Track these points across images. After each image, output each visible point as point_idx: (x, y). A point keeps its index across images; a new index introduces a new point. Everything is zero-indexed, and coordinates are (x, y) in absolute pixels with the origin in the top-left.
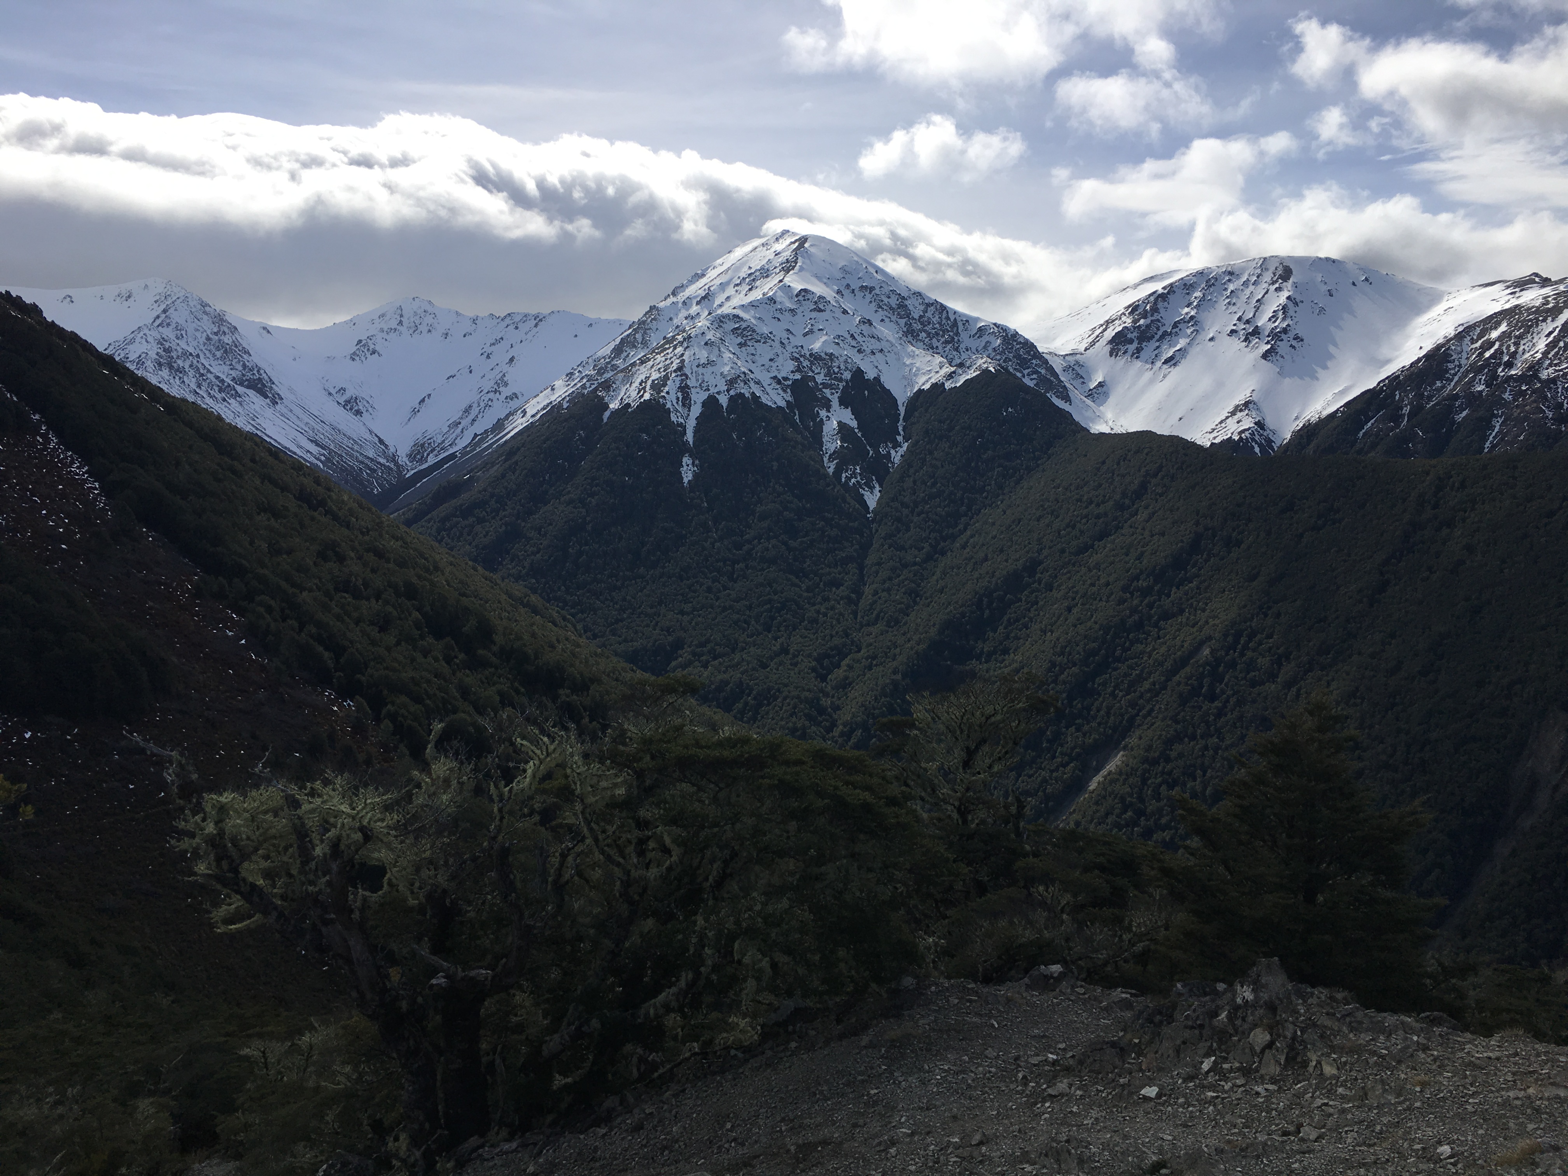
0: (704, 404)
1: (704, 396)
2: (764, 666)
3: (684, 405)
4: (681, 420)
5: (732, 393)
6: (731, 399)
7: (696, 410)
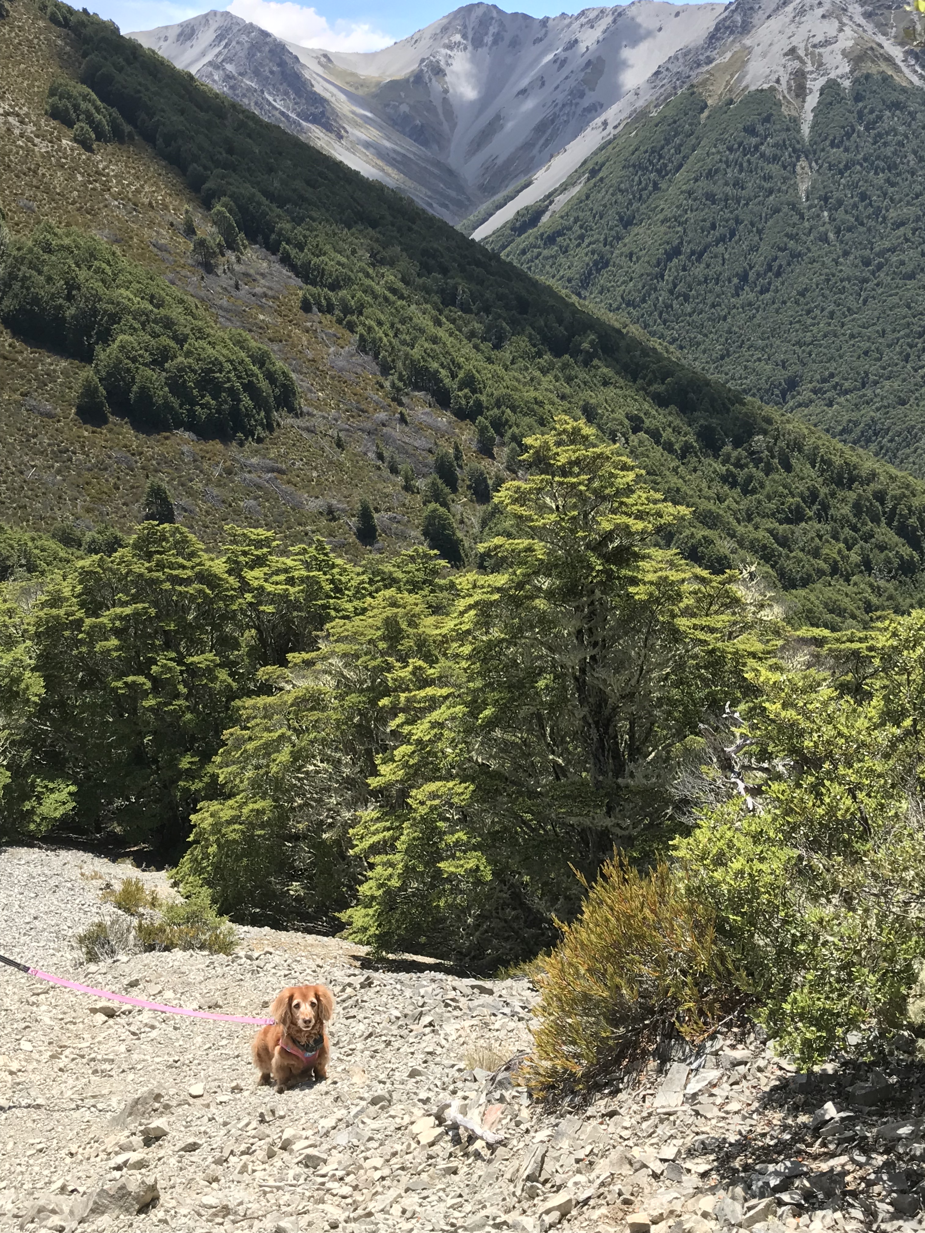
0: (822, 91)
1: (821, 81)
2: (903, 403)
3: (797, 96)
4: (794, 113)
5: (857, 74)
6: (856, 81)
7: (812, 101)
